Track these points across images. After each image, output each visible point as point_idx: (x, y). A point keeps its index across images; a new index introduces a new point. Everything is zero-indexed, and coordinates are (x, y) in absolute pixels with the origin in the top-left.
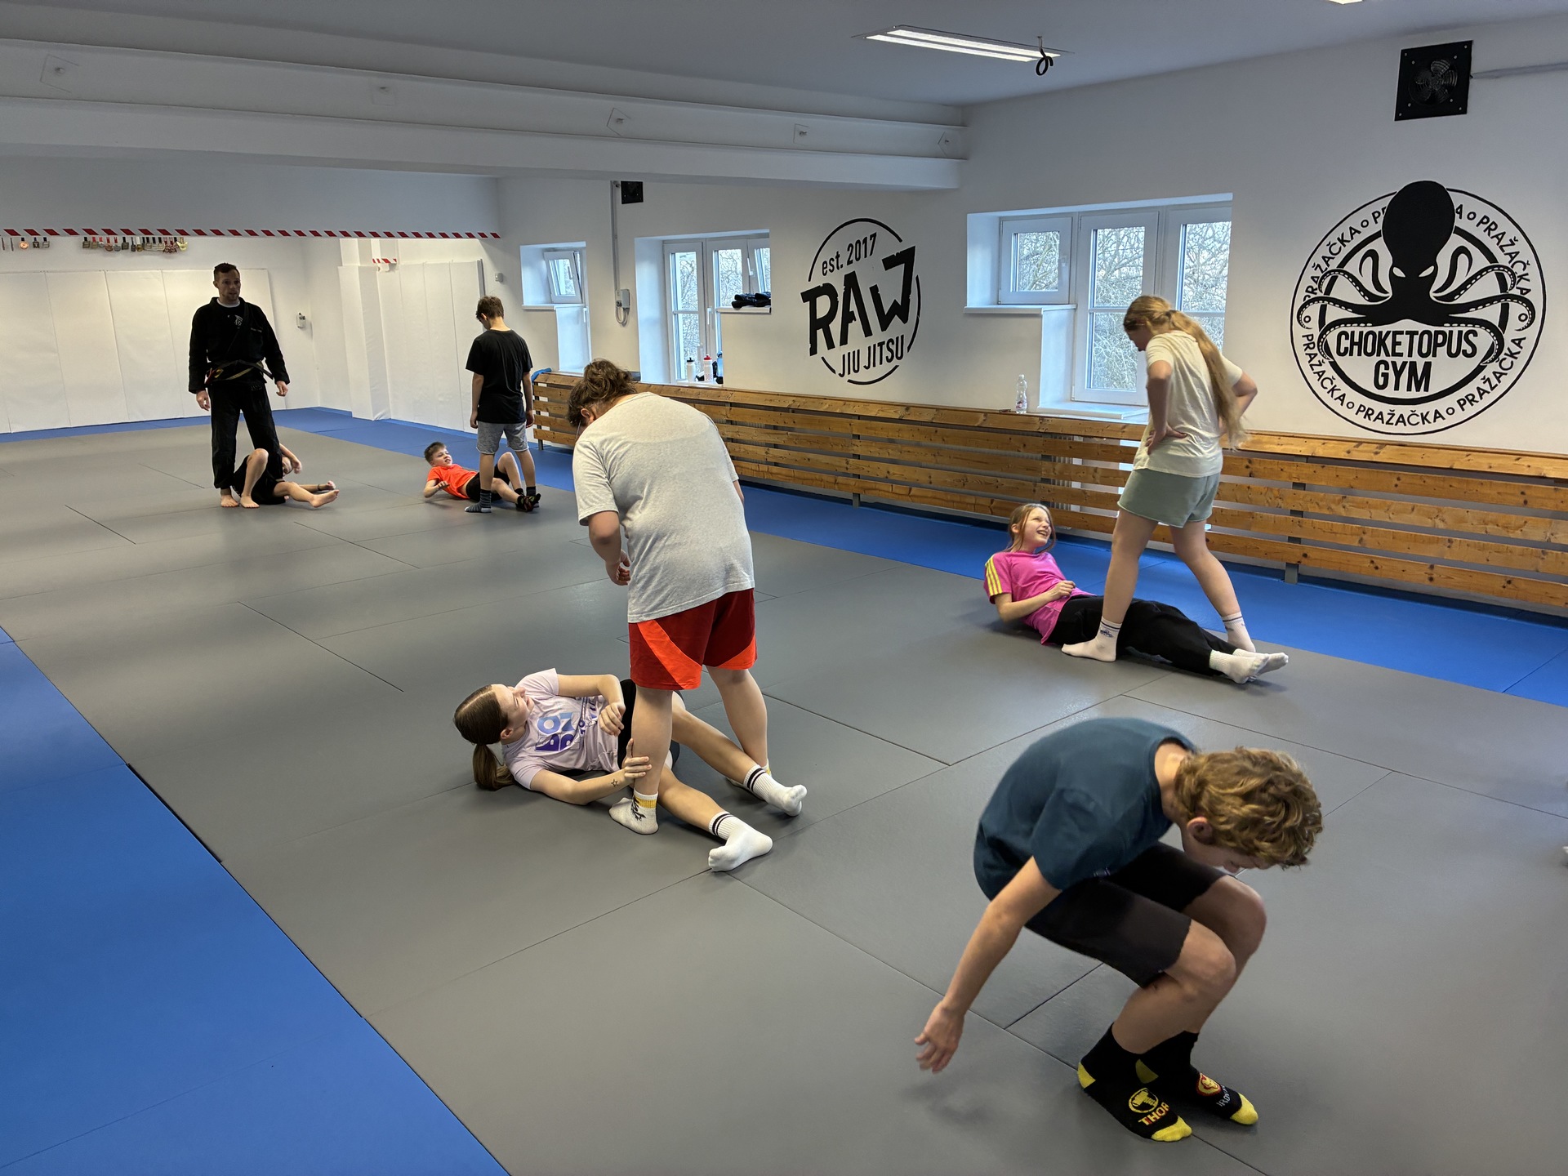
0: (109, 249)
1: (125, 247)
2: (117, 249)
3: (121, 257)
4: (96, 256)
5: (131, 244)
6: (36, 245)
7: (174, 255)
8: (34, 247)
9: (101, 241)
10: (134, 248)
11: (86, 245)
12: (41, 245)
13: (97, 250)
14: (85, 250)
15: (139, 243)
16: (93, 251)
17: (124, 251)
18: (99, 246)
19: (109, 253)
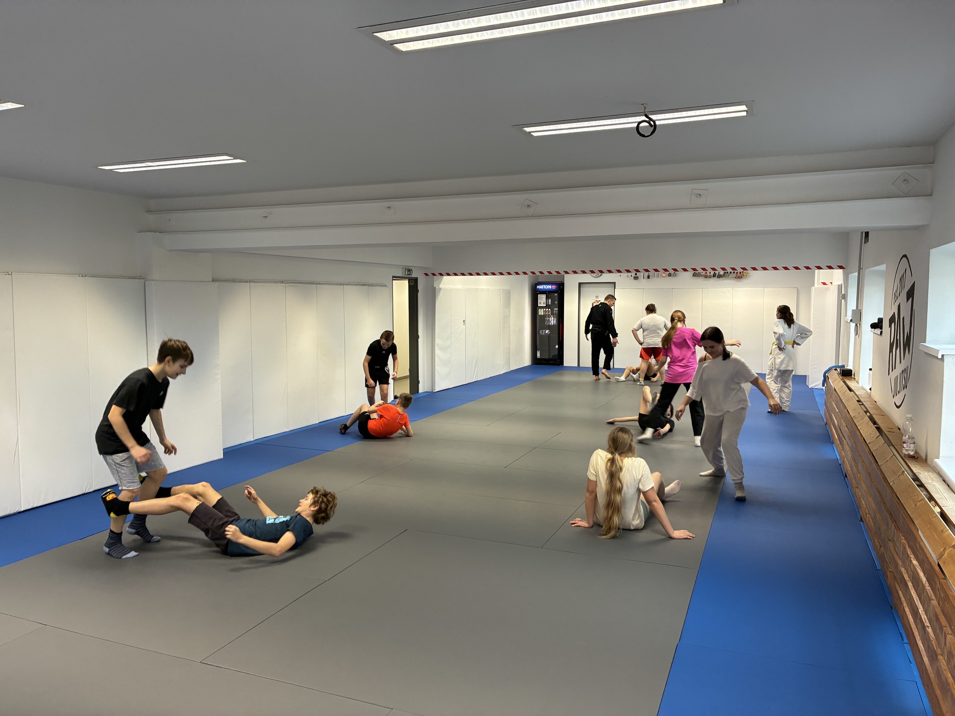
0: (706, 277)
1: (714, 275)
2: (710, 277)
3: (713, 281)
4: (700, 281)
5: (717, 274)
6: (670, 275)
7: (742, 280)
8: (669, 276)
9: (702, 274)
10: (720, 276)
11: (694, 275)
12: (672, 275)
14: (694, 277)
16: (698, 278)
17: (716, 278)
18: (701, 277)
19: (706, 279)
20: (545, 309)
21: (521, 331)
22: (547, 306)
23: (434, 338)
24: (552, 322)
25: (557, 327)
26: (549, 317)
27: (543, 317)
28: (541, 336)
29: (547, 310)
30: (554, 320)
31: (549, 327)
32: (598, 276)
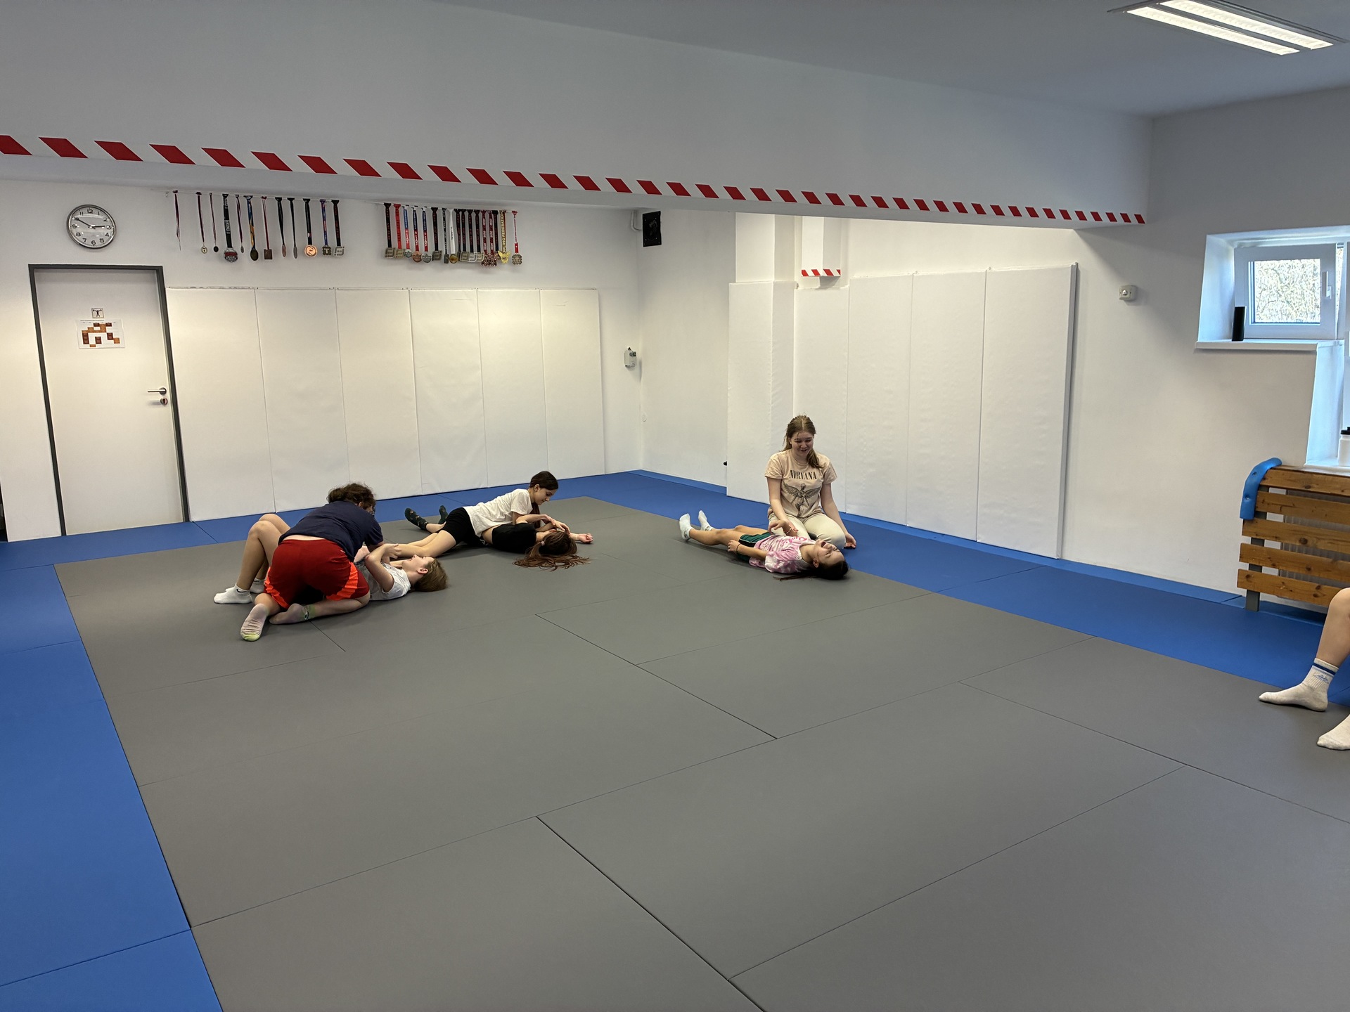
0: (418, 259)
1: (436, 257)
2: (427, 260)
3: (429, 270)
4: (401, 270)
5: (444, 253)
6: (327, 251)
7: (493, 269)
8: (324, 253)
9: (408, 248)
10: (448, 259)
11: (391, 252)
12: (333, 252)
14: (386, 261)
15: (454, 253)
16: (393, 261)
17: (435, 262)
18: (405, 255)
19: (417, 264)
32: (98, 244)
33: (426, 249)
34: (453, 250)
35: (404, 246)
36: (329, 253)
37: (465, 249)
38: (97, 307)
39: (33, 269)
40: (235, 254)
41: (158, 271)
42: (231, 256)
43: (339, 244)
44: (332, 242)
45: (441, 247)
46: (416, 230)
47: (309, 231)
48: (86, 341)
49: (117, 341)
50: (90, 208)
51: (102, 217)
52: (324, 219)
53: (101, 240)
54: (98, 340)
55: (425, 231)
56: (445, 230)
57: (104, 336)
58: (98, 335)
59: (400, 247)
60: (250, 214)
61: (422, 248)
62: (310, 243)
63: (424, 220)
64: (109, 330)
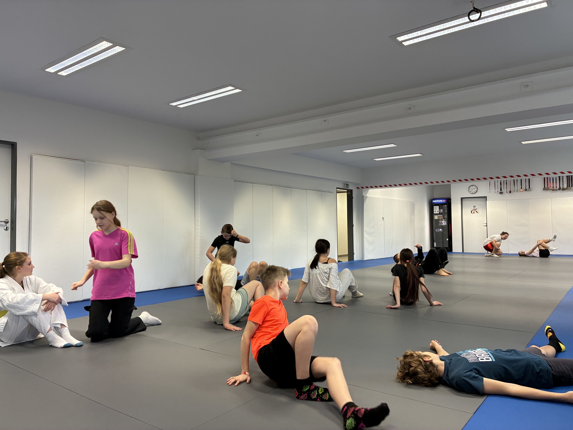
0: (553, 190)
1: (560, 189)
2: (556, 190)
5: (562, 188)
9: (550, 187)
10: (564, 189)
11: (545, 189)
13: (548, 191)
14: (544, 191)
15: (565, 187)
16: (547, 191)
17: (560, 191)
18: (550, 189)
19: (553, 191)
20: (438, 216)
21: (423, 229)
22: (440, 214)
23: (363, 227)
24: (444, 223)
25: (447, 227)
26: (442, 221)
27: (438, 220)
28: (437, 233)
29: (440, 216)
30: (445, 222)
31: (442, 227)
32: (474, 193)
33: (556, 187)
34: (565, 186)
35: (549, 187)
36: (526, 190)
37: (569, 186)
38: (474, 205)
39: (462, 199)
40: (502, 192)
41: (486, 197)
42: (501, 193)
43: (529, 188)
44: (528, 188)
45: (561, 187)
46: (553, 182)
47: (521, 185)
48: (472, 212)
49: (478, 212)
50: (473, 185)
51: (475, 187)
52: (526, 182)
53: (474, 192)
54: (474, 212)
55: (556, 182)
56: (563, 182)
57: (475, 211)
58: (474, 211)
59: (548, 187)
60: (506, 183)
61: (555, 187)
62: (521, 188)
63: (556, 180)
64: (476, 210)
